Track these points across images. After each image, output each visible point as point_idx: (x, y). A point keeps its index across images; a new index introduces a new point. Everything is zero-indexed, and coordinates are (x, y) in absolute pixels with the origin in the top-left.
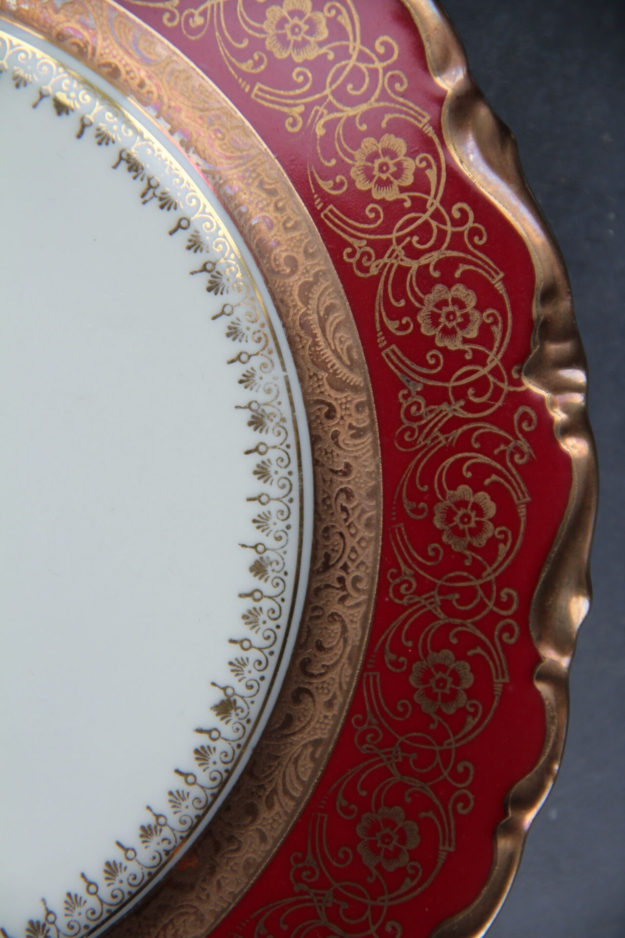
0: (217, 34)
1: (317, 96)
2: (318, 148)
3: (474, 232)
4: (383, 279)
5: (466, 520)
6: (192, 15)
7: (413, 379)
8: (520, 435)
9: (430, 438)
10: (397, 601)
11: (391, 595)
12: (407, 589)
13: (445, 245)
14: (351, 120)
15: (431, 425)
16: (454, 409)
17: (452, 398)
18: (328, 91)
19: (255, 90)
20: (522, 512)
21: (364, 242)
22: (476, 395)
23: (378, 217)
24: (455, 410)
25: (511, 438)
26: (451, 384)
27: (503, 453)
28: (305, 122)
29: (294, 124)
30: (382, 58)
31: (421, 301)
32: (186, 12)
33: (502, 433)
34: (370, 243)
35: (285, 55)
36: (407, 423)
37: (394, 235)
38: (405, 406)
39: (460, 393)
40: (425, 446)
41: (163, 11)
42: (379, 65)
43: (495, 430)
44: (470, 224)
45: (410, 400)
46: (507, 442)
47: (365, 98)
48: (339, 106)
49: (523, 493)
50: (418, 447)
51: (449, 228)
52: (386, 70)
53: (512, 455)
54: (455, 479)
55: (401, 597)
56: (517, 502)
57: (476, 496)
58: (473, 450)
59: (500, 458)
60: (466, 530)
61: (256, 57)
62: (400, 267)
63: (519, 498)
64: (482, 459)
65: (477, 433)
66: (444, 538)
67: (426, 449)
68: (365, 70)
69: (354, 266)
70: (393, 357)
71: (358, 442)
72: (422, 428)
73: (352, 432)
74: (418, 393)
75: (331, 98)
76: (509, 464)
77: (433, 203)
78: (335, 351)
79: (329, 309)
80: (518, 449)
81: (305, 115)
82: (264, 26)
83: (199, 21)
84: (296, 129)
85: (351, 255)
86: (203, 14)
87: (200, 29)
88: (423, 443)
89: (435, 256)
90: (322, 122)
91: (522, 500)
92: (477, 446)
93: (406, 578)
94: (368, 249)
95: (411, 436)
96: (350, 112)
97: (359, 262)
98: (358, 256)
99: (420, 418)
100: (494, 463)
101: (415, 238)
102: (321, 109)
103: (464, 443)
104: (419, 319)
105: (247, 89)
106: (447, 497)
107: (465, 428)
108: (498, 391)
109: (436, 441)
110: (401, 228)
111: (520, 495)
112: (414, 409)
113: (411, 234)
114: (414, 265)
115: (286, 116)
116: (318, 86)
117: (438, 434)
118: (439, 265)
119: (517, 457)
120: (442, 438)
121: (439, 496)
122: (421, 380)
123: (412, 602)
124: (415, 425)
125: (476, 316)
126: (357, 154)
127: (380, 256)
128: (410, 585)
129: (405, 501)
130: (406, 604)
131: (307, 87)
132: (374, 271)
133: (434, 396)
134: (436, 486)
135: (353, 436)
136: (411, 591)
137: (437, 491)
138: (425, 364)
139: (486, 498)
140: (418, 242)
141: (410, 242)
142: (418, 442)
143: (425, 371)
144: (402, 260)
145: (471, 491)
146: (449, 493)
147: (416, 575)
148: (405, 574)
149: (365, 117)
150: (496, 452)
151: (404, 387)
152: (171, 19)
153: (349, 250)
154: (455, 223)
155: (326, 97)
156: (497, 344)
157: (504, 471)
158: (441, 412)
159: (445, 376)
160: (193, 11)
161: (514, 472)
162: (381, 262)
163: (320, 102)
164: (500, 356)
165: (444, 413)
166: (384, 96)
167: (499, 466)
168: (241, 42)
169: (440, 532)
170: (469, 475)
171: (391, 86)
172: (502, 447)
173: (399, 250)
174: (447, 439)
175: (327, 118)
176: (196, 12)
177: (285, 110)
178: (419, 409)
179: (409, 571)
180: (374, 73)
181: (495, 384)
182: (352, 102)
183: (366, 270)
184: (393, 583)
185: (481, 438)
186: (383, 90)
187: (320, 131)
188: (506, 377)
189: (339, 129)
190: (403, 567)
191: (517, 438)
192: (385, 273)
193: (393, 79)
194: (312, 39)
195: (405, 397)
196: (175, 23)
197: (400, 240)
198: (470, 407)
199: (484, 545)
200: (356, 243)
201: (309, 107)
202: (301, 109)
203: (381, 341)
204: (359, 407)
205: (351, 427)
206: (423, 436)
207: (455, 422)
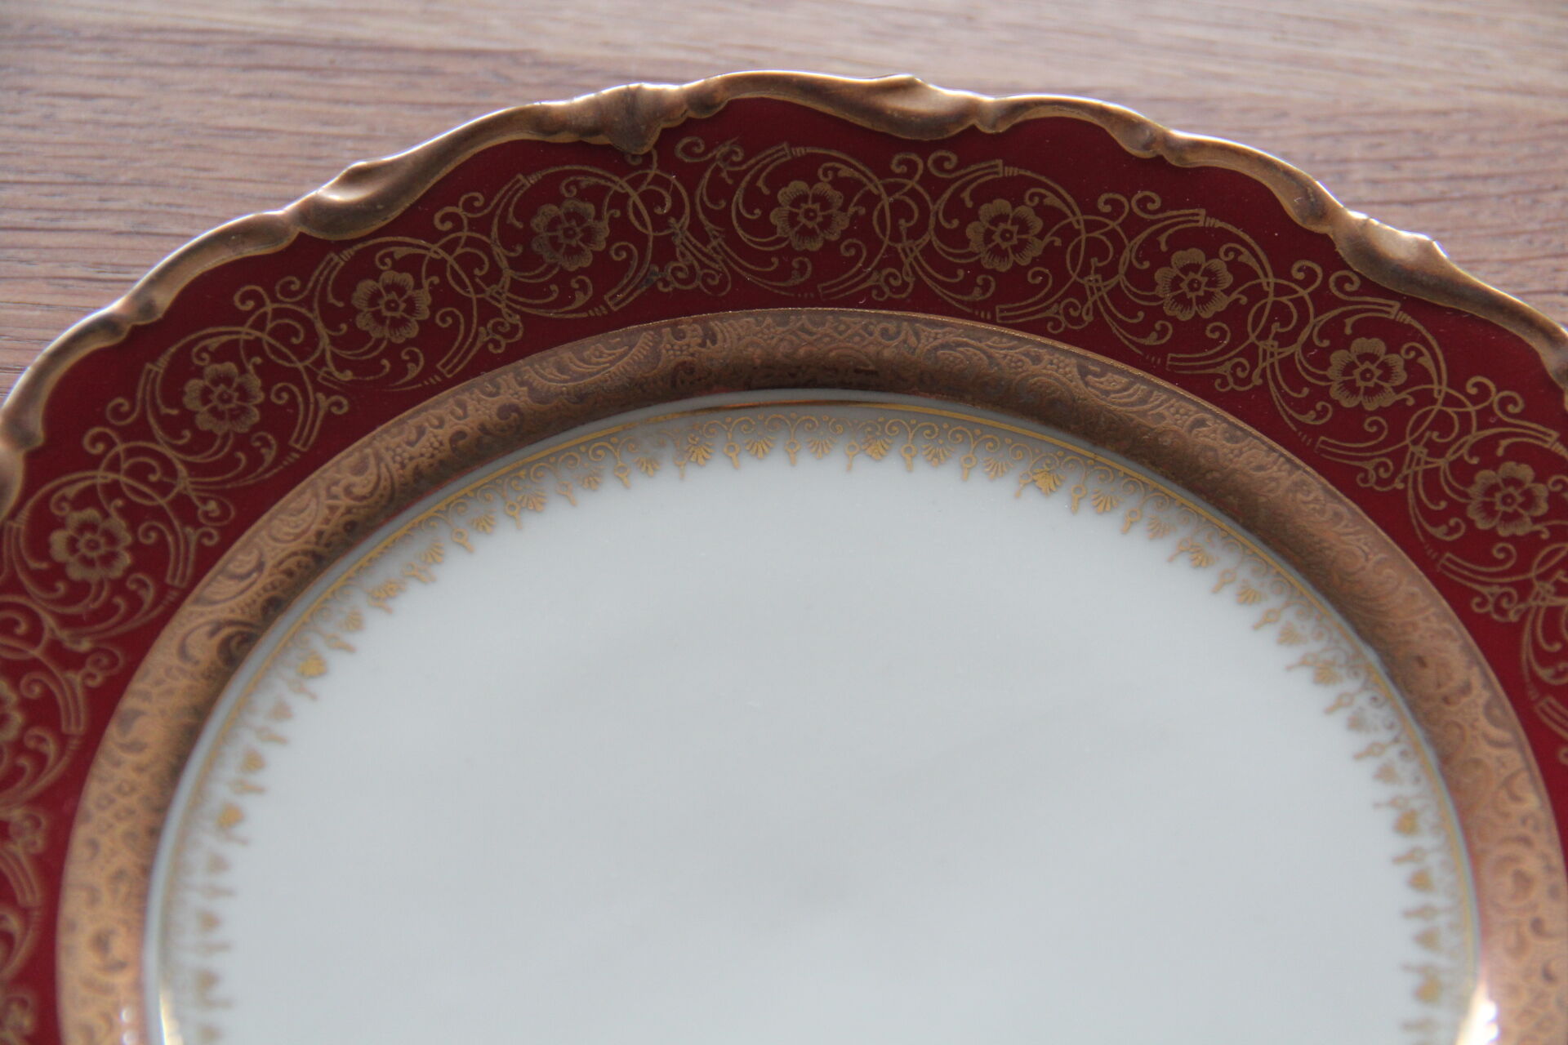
0: (229, 486)
1: (305, 377)
2: (368, 379)
3: (469, 206)
4: (524, 309)
5: (812, 214)
6: (206, 514)
7: (646, 274)
8: (710, 155)
9: (715, 255)
10: (910, 290)
11: (904, 296)
12: (896, 277)
13: (484, 238)
14: (334, 341)
15: (699, 255)
16: (679, 227)
17: (666, 232)
18: (300, 366)
19: (298, 446)
20: (800, 151)
21: (482, 329)
22: (663, 206)
23: (451, 314)
24: (681, 228)
25: (713, 166)
26: (650, 232)
27: (731, 174)
28: (335, 393)
29: (339, 405)
30: (260, 303)
31: (551, 267)
32: (202, 520)
33: (708, 175)
34: (483, 322)
35: (256, 411)
36: (698, 283)
37: (473, 296)
38: (677, 285)
39: (660, 223)
40: (724, 261)
41: (200, 545)
42: (269, 307)
43: (704, 182)
44: (459, 210)
45: (670, 278)
46: (718, 170)
47: (309, 325)
48: (317, 354)
49: (778, 151)
50: (726, 270)
51: (464, 234)
52: (274, 300)
53: (733, 164)
54: (763, 228)
55: (905, 285)
56: (789, 158)
57: (783, 204)
58: (728, 209)
59: (738, 177)
60: (823, 213)
61: (258, 444)
62: (511, 290)
63: (785, 156)
64: (739, 196)
65: (709, 204)
66: (834, 238)
67: (729, 261)
68: (275, 323)
69: (510, 341)
70: (620, 296)
71: (720, 336)
72: (703, 266)
73: (708, 343)
74: (662, 269)
75: (307, 363)
76: (744, 167)
77: (435, 251)
78: (612, 363)
79: (562, 369)
80: (726, 158)
81: (329, 393)
82: (220, 433)
83: (212, 506)
84: (345, 402)
85: (497, 345)
86: (204, 501)
87: (222, 505)
88: (722, 264)
89: (498, 250)
90: (336, 374)
91: (786, 152)
92: (723, 204)
93: (882, 279)
94: (490, 325)
95: (713, 278)
96: (325, 342)
97: (506, 336)
98: (498, 337)
99: (691, 267)
100: (743, 184)
101: (477, 272)
102: (321, 373)
103: (721, 218)
104: (573, 269)
105: (296, 456)
106: (785, 236)
107: (702, 216)
108: (657, 180)
109: (719, 250)
110: (464, 287)
111: (781, 153)
112: (680, 275)
113: (472, 277)
114: (508, 274)
115: (329, 415)
116: (294, 376)
117: (709, 247)
118: (508, 245)
119: (735, 159)
120: (714, 243)
121: (783, 245)
122: (646, 266)
123: (910, 273)
124: (700, 272)
125: (569, 205)
126: (375, 335)
127: (497, 312)
128: (890, 275)
129: (790, 283)
130: (914, 279)
131: (295, 389)
132: (516, 320)
133: (665, 251)
134: (771, 249)
135: (714, 342)
136: (898, 274)
137: (778, 247)
138: (626, 264)
139: (785, 193)
140: (481, 269)
141: (481, 278)
142: (720, 270)
143: (634, 263)
144: (503, 287)
145: (776, 209)
146: (779, 233)
147: (879, 268)
148: (878, 281)
149: (331, 324)
150: (730, 182)
151: (654, 286)
152: (210, 536)
153: (491, 347)
154: (458, 227)
155: (307, 368)
156: (602, 182)
157: (752, 172)
158: (683, 244)
159: (640, 240)
160: (200, 512)
161: (752, 161)
162: (505, 310)
163: (312, 375)
164: (616, 179)
165: (685, 241)
166: (307, 302)
167: (748, 178)
168: (239, 460)
169: (826, 242)
170: (758, 211)
171: (294, 294)
172: (724, 175)
173: (490, 290)
174: (715, 237)
175: (332, 368)
176: (202, 508)
177: (321, 414)
178: (681, 269)
179: (875, 276)
180: (278, 313)
181: (649, 184)
182: (312, 338)
183: (515, 328)
184: (888, 293)
185: (714, 199)
186: (298, 303)
187: (348, 376)
188: (640, 172)
189: (345, 354)
190: (869, 283)
191: (713, 159)
192: (518, 307)
193: (287, 292)
194: (237, 380)
195: (666, 284)
196: (214, 532)
197: (479, 290)
198: (677, 211)
199: (841, 195)
200: (483, 338)
201: (318, 388)
202: (320, 396)
203: (598, 312)
204: (679, 335)
205: (703, 345)
206: (713, 265)
207: (696, 228)
